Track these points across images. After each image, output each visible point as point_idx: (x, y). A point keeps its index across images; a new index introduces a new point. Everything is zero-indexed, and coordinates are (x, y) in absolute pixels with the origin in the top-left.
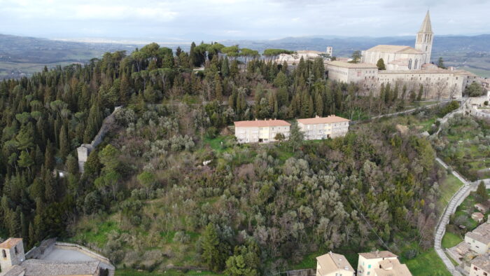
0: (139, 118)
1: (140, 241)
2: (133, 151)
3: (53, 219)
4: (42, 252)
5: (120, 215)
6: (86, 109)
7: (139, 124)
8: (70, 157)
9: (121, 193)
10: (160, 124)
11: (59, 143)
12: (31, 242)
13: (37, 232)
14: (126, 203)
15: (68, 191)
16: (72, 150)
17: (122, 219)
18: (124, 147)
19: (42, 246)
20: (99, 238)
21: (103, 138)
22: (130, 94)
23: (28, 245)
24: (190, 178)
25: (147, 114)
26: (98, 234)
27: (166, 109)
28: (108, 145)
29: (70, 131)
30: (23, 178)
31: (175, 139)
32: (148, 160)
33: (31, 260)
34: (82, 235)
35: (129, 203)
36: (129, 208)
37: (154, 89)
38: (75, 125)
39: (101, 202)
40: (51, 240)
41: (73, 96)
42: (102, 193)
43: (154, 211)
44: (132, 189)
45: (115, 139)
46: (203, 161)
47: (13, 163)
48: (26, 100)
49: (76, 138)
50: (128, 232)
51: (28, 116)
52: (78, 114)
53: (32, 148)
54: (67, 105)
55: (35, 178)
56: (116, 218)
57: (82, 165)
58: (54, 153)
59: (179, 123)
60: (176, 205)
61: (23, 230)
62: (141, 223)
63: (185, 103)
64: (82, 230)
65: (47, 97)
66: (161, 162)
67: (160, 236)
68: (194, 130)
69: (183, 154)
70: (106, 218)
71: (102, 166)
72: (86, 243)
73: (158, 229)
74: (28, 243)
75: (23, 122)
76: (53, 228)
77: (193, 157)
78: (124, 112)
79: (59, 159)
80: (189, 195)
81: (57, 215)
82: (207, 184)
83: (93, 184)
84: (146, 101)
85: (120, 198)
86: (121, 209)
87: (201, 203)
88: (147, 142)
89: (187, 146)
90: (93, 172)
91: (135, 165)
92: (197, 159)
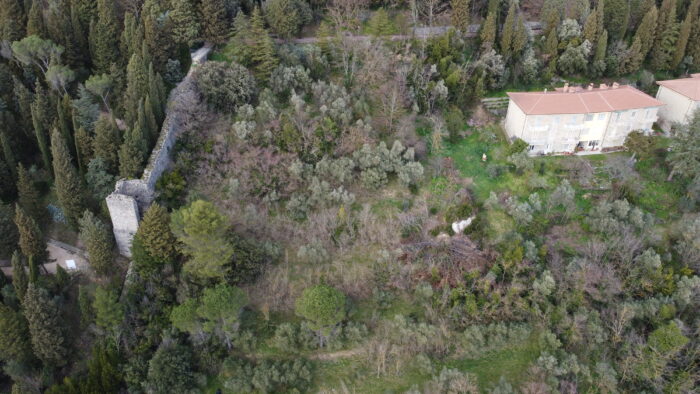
0: (261, 87)
6: (114, 67)
7: (266, 105)
22: (229, 16)
25: (281, 74)
29: (79, 133)
52: (96, 83)
54: (59, 50)
89: (403, 177)
92: (433, 211)
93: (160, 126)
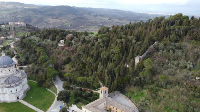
0: (165, 48)
1: (154, 107)
2: (159, 63)
3: (121, 84)
4: (114, 95)
5: (147, 91)
6: (142, 41)
7: (165, 51)
8: (132, 60)
9: (150, 81)
10: (176, 53)
11: (129, 53)
12: (111, 90)
13: (114, 87)
14: (151, 86)
15: (129, 74)
16: (133, 57)
17: (148, 93)
18: (155, 60)
19: (114, 93)
20: (136, 98)
21: (147, 55)
22: (163, 37)
23: (110, 91)
24: (187, 84)
25: (170, 47)
26: (136, 96)
27: (180, 46)
28: (149, 59)
29: (134, 49)
30: (114, 64)
31: (182, 62)
32: (165, 69)
33: (110, 97)
34: (130, 94)
35: (152, 87)
36: (152, 89)
37: (176, 36)
38: (137, 47)
39: (140, 82)
40: (118, 92)
41: (139, 35)
42: (142, 79)
43: (164, 95)
44: (155, 81)
45: (152, 56)
46: (196, 77)
47: (112, 58)
48: (121, 34)
49: (136, 53)
50: (149, 100)
51: (121, 40)
52: (139, 43)
53: (119, 53)
54: (135, 38)
55: (118, 65)
56: (145, 91)
57: (136, 64)
58: (127, 57)
59: (186, 54)
60: (176, 96)
61: (110, 85)
62: (156, 98)
63: (192, 45)
64: (130, 92)
65: (129, 34)
66: (172, 72)
67: (164, 108)
68: (194, 59)
69: (185, 70)
70: (141, 90)
71: (144, 67)
72: (131, 98)
73: (164, 104)
74: (110, 90)
75: (118, 42)
76: (120, 87)
77: (191, 73)
78: (159, 45)
79: (128, 59)
80: (184, 93)
81: (122, 83)
82: (196, 90)
83: (139, 74)
84: (170, 41)
85: (149, 83)
86: (148, 88)
87: (190, 100)
88: (167, 61)
89: (188, 67)
90: (140, 69)
91: (159, 70)
92: (193, 75)
93: (146, 50)
